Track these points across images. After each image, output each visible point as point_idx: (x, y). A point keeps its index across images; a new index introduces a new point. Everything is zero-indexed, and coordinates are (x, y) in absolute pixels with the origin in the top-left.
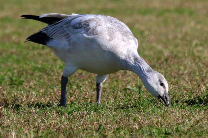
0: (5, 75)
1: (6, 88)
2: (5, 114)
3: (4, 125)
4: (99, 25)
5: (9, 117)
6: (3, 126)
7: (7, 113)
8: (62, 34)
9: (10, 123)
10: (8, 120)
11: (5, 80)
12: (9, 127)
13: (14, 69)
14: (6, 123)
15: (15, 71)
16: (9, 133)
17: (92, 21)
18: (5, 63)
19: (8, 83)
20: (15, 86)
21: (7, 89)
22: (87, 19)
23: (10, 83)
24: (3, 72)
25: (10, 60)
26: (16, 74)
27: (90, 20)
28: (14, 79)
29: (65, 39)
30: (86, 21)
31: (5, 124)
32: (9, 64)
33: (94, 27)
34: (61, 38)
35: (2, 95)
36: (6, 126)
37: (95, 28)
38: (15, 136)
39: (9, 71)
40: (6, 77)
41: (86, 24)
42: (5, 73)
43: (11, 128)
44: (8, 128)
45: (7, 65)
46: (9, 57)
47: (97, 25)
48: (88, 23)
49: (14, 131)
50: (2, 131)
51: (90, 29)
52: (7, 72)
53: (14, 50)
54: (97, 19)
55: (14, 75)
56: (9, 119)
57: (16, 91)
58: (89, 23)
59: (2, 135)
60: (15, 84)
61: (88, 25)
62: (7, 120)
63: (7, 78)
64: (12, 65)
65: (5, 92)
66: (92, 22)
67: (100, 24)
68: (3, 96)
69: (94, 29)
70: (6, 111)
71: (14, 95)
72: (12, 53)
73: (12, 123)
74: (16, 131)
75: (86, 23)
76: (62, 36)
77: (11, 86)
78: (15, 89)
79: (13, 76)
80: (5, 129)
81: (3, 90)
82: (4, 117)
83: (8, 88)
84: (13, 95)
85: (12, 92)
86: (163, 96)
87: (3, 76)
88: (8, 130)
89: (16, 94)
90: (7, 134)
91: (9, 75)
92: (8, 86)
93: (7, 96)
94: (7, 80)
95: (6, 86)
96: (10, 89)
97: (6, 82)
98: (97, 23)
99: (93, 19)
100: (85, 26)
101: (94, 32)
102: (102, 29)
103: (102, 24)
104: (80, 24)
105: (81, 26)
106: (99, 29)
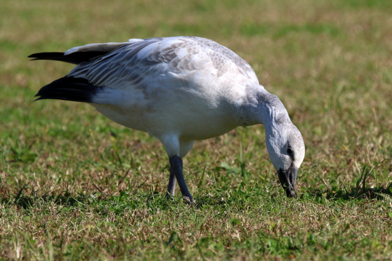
0: (3, 145)
1: (6, 167)
2: (4, 214)
4: (195, 53)
5: (10, 220)
7: (7, 212)
9: (12, 230)
10: (9, 226)
11: (4, 154)
12: (9, 237)
13: (20, 133)
14: (4, 230)
15: (21, 137)
16: (11, 248)
17: (180, 47)
18: (2, 124)
19: (7, 159)
20: (21, 164)
21: (6, 170)
22: (169, 46)
23: (13, 159)
25: (12, 117)
26: (23, 143)
27: (174, 47)
28: (19, 151)
29: (132, 84)
30: (169, 49)
31: (3, 232)
32: (11, 124)
33: (186, 58)
36: (5, 236)
37: (190, 57)
38: (20, 253)
39: (11, 136)
40: (5, 148)
41: (169, 55)
42: (2, 140)
43: (13, 238)
44: (8, 239)
45: (6, 127)
46: (11, 112)
47: (191, 53)
48: (172, 52)
49: (18, 244)
51: (179, 60)
52: (6, 140)
53: (19, 100)
54: (186, 43)
55: (20, 145)
56: (10, 224)
57: (23, 172)
58: (175, 51)
60: (20, 161)
61: (174, 56)
62: (7, 225)
63: (7, 149)
64: (15, 126)
65: (3, 175)
66: (179, 49)
67: (196, 51)
69: (188, 59)
70: (5, 208)
71: (20, 181)
72: (16, 105)
73: (15, 230)
74: (22, 245)
75: (169, 52)
77: (13, 164)
78: (21, 169)
79: (17, 146)
83: (9, 166)
84: (17, 181)
85: (16, 175)
88: (8, 243)
89: (22, 177)
90: (7, 250)
91: (10, 145)
92: (7, 164)
93: (6, 183)
94: (6, 154)
95: (5, 163)
96: (11, 169)
97: (5, 157)
98: (189, 50)
99: (180, 44)
100: (168, 57)
101: (189, 64)
102: (202, 58)
103: (198, 51)
104: (157, 54)
105: (160, 59)
106: (196, 58)
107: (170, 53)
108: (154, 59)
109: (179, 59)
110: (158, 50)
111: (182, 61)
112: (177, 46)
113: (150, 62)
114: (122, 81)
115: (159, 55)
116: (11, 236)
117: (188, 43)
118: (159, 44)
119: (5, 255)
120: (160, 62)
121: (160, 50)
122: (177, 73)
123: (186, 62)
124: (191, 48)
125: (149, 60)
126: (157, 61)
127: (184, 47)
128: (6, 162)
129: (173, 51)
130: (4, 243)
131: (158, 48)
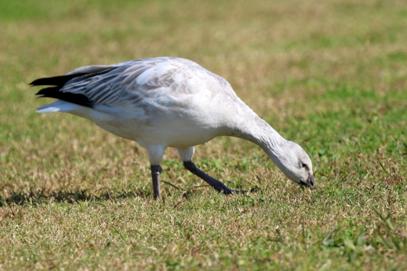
0: (396, 140)
1: (399, 159)
2: (397, 198)
3: (396, 216)
4: (190, 78)
5: (403, 204)
6: (393, 217)
7: (400, 197)
8: (124, 96)
9: (404, 212)
10: (402, 209)
11: (398, 148)
14: (398, 212)
16: (403, 227)
17: (176, 73)
18: (396, 122)
19: (401, 152)
21: (399, 162)
22: (165, 72)
23: (405, 152)
24: (394, 135)
27: (170, 73)
30: (166, 75)
31: (397, 214)
32: (403, 123)
33: (183, 82)
34: (123, 104)
35: (392, 171)
36: (398, 218)
37: (186, 82)
39: (403, 133)
40: (398, 143)
42: (396, 136)
44: (401, 220)
45: (400, 125)
46: (403, 112)
47: (187, 78)
48: (170, 78)
50: (392, 225)
51: (177, 85)
52: (399, 136)
54: (179, 68)
56: (403, 207)
59: (392, 230)
61: (172, 81)
62: (400, 208)
63: (400, 144)
65: (396, 166)
66: (175, 74)
67: (190, 76)
68: (394, 172)
69: (185, 84)
70: (399, 194)
76: (125, 100)
77: (405, 156)
80: (397, 221)
81: (393, 163)
82: (395, 203)
83: (402, 158)
86: (308, 181)
87: (393, 141)
88: (401, 224)
90: (399, 229)
91: (402, 140)
92: (401, 156)
93: (399, 172)
94: (399, 148)
95: (398, 156)
96: (404, 160)
97: (398, 151)
98: (184, 75)
99: (175, 70)
100: (166, 82)
101: (186, 89)
102: (197, 82)
103: (192, 75)
104: (156, 80)
105: (159, 84)
106: (191, 82)
107: (168, 79)
108: (153, 84)
109: (177, 83)
110: (156, 76)
111: (180, 85)
112: (172, 72)
113: (150, 86)
114: (122, 100)
115: (158, 80)
116: (404, 217)
117: (181, 69)
118: (155, 70)
119: (399, 234)
120: (160, 86)
121: (158, 76)
122: (176, 97)
123: (184, 86)
124: (186, 73)
125: (149, 84)
126: (156, 85)
127: (179, 72)
128: (400, 155)
129: (170, 76)
130: (398, 223)
131: (156, 74)
